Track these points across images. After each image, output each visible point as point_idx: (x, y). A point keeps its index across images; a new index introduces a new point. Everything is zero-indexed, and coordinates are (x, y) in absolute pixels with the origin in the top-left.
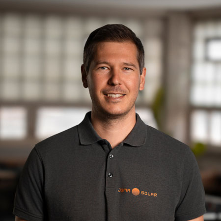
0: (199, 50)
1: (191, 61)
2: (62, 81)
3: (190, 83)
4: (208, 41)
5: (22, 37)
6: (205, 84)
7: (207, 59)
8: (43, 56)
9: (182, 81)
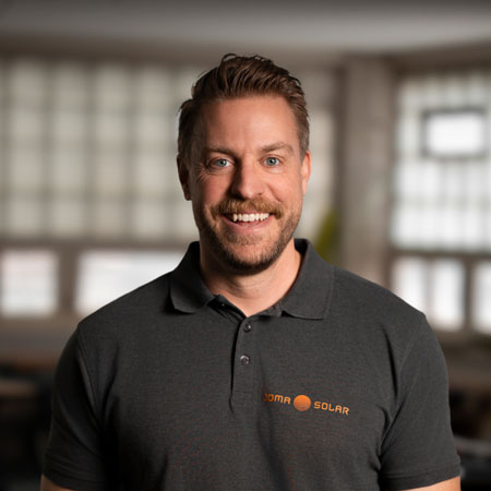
0: (409, 134)
1: (393, 156)
2: (129, 198)
3: (391, 202)
4: (426, 115)
5: (47, 108)
6: (420, 203)
7: (425, 153)
8: (90, 147)
9: (374, 198)
